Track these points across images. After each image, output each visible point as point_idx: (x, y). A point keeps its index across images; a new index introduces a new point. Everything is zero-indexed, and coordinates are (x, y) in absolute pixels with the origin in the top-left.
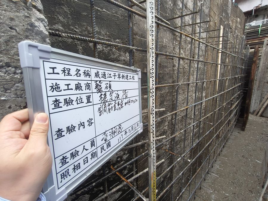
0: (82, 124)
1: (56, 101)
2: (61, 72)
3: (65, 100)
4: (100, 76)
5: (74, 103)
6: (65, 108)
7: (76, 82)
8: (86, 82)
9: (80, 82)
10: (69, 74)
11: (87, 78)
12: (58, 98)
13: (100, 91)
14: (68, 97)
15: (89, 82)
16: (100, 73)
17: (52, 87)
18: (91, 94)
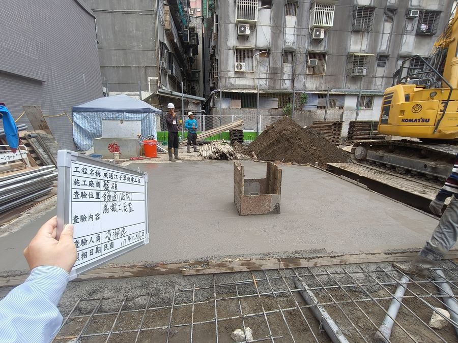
0: (91, 217)
1: (76, 192)
2: (81, 171)
3: (82, 193)
4: (108, 176)
5: (87, 196)
6: (81, 199)
7: (90, 180)
8: (97, 181)
9: (93, 180)
10: (86, 173)
11: (98, 177)
12: (78, 190)
13: (107, 189)
14: (83, 191)
15: (99, 181)
16: (108, 174)
17: (75, 181)
18: (100, 191)
